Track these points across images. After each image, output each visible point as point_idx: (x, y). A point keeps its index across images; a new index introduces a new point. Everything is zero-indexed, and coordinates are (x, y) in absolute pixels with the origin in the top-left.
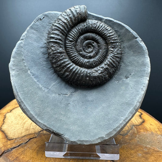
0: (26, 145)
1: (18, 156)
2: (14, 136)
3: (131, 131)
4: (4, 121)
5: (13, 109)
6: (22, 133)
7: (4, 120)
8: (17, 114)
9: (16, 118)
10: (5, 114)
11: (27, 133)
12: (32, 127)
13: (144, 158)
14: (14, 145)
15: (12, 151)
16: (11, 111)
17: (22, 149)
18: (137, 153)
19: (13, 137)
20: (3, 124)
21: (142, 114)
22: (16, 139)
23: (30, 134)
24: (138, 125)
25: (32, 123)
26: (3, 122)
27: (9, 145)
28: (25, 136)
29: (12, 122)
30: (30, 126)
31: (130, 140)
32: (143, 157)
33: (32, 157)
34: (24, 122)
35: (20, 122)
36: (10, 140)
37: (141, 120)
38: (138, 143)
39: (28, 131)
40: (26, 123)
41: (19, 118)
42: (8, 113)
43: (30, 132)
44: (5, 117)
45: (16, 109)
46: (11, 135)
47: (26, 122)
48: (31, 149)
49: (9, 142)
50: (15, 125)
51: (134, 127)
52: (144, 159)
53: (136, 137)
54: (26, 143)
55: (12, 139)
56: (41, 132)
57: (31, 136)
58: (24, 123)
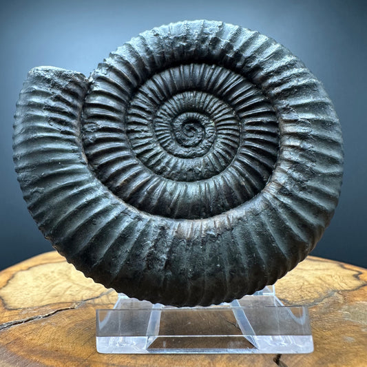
0: (45, 320)
1: (20, 336)
2: (22, 304)
3: (326, 300)
4: (10, 282)
5: (36, 266)
6: (42, 301)
7: (9, 280)
8: (40, 273)
9: (36, 279)
10: (13, 273)
11: (56, 300)
12: (68, 292)
13: (364, 345)
14: (17, 319)
15: (10, 329)
16: (29, 268)
17: (34, 326)
18: (342, 335)
19: (19, 306)
20: (4, 286)
21: (361, 273)
22: (24, 309)
23: (61, 303)
24: (349, 291)
25: (70, 287)
26: (4, 284)
27: (6, 317)
28: (47, 305)
29: (26, 284)
30: (65, 291)
31: (324, 314)
32: (360, 343)
33: (54, 339)
34: (53, 284)
35: (44, 284)
36: (11, 310)
37: (356, 283)
38: (346, 319)
39: (57, 298)
40: (57, 286)
41: (44, 278)
42: (22, 270)
43: (63, 300)
44: (13, 277)
45: (41, 266)
46: (16, 303)
47: (57, 284)
48: (56, 327)
49: (7, 314)
50: (31, 289)
51: (336, 293)
52: (362, 346)
53: (340, 309)
54: (46, 317)
55: (17, 309)
56: (90, 301)
57: (62, 305)
58: (54, 286)
